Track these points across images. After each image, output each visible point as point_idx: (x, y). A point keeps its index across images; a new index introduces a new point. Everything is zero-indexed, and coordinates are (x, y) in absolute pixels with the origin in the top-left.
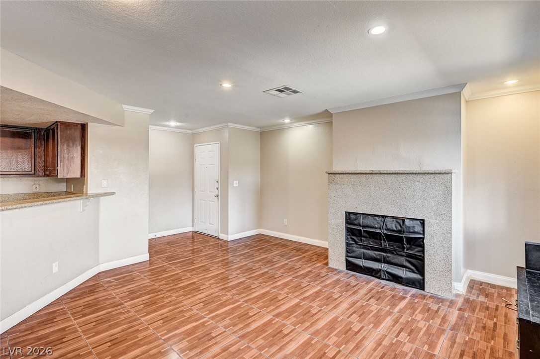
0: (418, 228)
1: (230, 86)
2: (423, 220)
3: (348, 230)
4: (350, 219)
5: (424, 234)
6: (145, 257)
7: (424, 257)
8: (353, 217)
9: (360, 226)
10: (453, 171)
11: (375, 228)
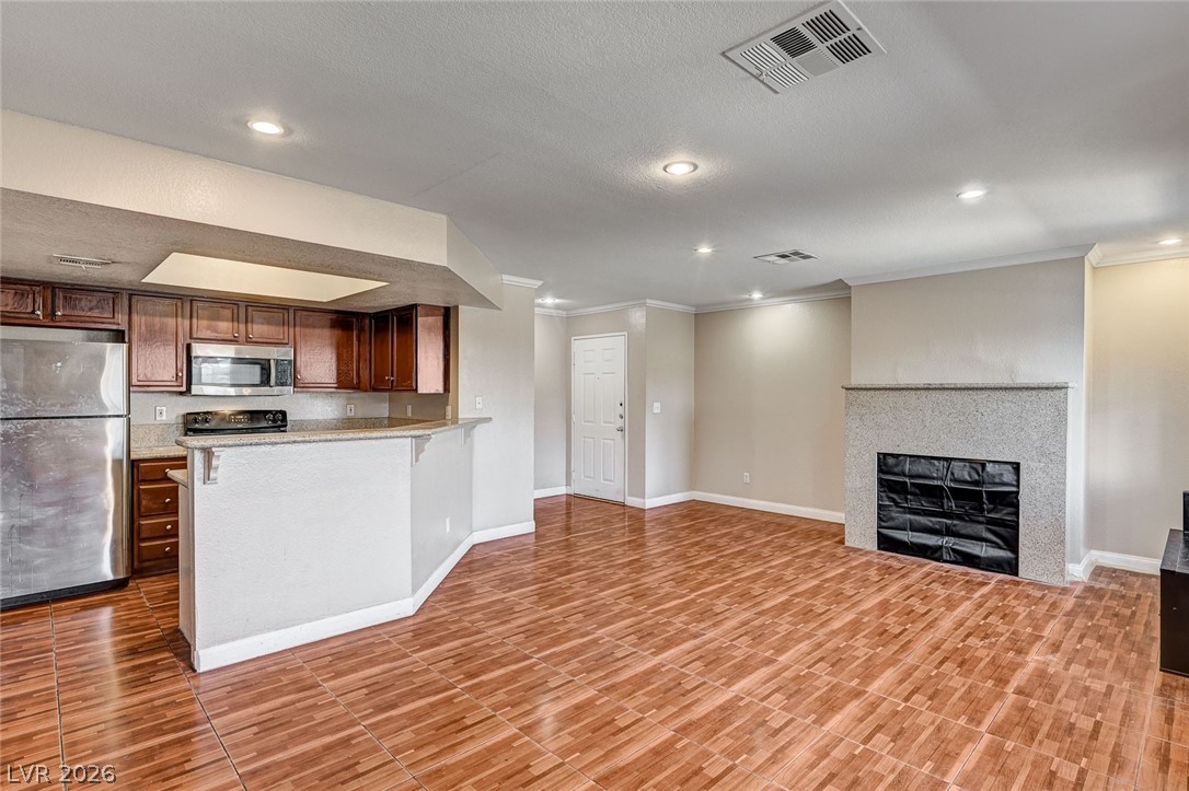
0: (1009, 477)
1: (710, 250)
2: (1018, 464)
3: (881, 482)
4: (886, 465)
5: (1018, 486)
6: (529, 526)
7: (1018, 523)
8: (891, 461)
9: (905, 475)
10: (1070, 385)
11: (933, 478)
